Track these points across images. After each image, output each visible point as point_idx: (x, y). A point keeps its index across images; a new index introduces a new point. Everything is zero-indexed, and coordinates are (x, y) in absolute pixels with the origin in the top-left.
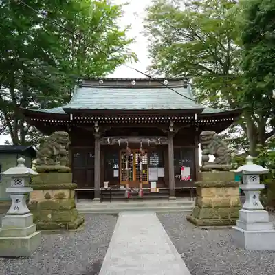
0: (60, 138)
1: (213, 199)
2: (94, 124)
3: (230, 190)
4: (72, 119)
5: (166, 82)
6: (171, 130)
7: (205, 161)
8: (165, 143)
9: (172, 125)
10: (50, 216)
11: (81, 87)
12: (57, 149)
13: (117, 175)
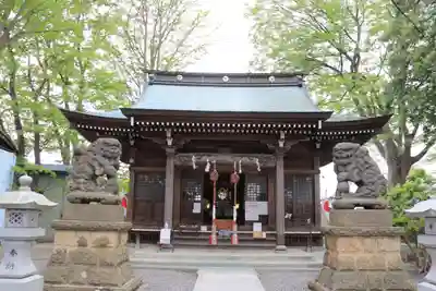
0: (106, 148)
1: (356, 257)
2: (166, 134)
3: (385, 243)
4: (132, 124)
5: (272, 79)
6: (281, 145)
7: (342, 191)
8: (271, 165)
9: (283, 137)
10: (84, 275)
11: (151, 84)
12: (101, 165)
13: (199, 211)
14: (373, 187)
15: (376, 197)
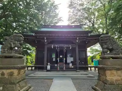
2: (44, 38)
4: (34, 35)
5: (73, 26)
6: (77, 41)
8: (75, 47)
9: (78, 39)
10: (1, 88)
11: (42, 28)
13: (55, 60)
14: (117, 51)
15: (119, 54)
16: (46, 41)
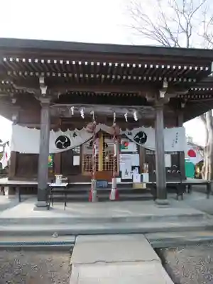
6: (162, 95)
8: (152, 116)
9: (165, 85)
13: (78, 163)
16: (44, 91)
